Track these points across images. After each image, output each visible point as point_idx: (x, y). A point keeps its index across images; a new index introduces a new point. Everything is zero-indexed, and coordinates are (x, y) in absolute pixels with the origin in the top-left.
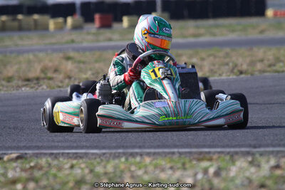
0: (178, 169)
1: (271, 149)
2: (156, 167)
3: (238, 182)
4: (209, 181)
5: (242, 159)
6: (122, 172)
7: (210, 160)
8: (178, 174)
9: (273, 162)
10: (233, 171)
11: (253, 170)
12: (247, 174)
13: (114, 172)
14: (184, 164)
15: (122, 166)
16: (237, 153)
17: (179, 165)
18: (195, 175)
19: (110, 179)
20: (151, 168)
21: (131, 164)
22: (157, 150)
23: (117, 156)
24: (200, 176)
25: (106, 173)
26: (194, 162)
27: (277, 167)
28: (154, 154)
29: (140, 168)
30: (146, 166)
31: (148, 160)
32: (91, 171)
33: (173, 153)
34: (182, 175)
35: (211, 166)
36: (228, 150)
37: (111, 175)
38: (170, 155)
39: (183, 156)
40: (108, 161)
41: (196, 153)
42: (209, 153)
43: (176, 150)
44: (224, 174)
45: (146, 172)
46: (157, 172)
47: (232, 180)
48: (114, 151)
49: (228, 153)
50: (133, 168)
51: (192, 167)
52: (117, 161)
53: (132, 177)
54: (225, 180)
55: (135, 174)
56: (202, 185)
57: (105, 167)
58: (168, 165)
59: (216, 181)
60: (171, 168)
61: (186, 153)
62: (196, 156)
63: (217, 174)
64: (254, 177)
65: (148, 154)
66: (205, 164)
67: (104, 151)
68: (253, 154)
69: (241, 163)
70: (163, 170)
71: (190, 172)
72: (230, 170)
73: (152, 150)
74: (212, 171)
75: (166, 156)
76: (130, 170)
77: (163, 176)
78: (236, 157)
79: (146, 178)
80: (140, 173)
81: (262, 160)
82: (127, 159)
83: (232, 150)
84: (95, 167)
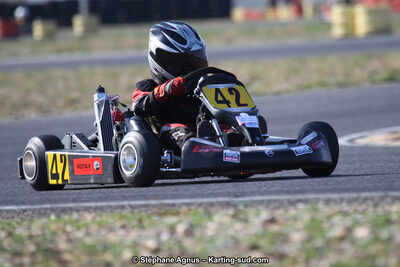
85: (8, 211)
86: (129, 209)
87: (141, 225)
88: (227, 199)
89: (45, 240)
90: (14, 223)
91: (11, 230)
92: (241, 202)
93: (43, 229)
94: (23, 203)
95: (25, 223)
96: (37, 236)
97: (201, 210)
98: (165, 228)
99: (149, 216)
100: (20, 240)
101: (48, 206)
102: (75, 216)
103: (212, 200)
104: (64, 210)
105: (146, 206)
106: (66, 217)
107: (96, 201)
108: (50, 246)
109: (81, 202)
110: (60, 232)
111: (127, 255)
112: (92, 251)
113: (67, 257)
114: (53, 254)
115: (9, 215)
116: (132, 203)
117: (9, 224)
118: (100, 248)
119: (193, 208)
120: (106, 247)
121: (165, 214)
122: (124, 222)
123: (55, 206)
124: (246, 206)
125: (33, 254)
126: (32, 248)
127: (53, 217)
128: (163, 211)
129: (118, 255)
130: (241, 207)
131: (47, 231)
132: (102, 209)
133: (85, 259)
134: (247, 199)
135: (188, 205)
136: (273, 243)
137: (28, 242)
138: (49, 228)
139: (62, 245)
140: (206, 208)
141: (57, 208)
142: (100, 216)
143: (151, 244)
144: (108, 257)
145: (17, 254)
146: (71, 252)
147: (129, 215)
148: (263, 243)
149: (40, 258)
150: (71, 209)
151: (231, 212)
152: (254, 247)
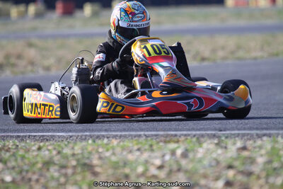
0: (145, 150)
1: (237, 132)
2: (123, 149)
3: (206, 162)
4: (177, 162)
5: (209, 142)
6: (90, 153)
7: (177, 142)
8: (146, 155)
9: (239, 144)
10: (201, 152)
11: (220, 151)
12: (214, 155)
13: (82, 153)
14: (151, 146)
15: (90, 148)
16: (202, 136)
17: (147, 147)
18: (163, 156)
19: (78, 160)
20: (118, 150)
21: (98, 146)
22: (123, 133)
23: (84, 139)
24: (167, 157)
25: (74, 155)
26: (161, 144)
27: (244, 148)
28: (121, 136)
29: (108, 150)
30: (113, 148)
31: (115, 142)
32: (59, 153)
33: (140, 136)
34: (150, 156)
35: (178, 147)
36: (194, 133)
37: (80, 156)
38: (136, 138)
39: (149, 138)
40: (75, 143)
41: (162, 136)
42: (176, 135)
43: (142, 133)
44: (191, 155)
45: (114, 154)
46: (125, 153)
47: (200, 161)
48: (80, 134)
49: (194, 136)
50: (100, 150)
51: (160, 149)
52: (84, 143)
53: (100, 158)
54: (192, 161)
55: (102, 155)
56: (170, 166)
57: (73, 148)
58: (136, 147)
59: (184, 162)
60: (139, 150)
61: (152, 135)
62: (163, 139)
63: (185, 155)
64: (221, 158)
65: (115, 137)
66: (172, 146)
67: (71, 134)
68: (219, 137)
69: (208, 145)
70: (131, 152)
71: (157, 154)
72: (197, 152)
73: (119, 133)
74: (179, 152)
75: (132, 139)
76: (98, 152)
77: (130, 157)
78: (202, 139)
79: (114, 159)
80: (108, 154)
81: (229, 142)
82: (94, 141)
83: (198, 132)
84: (63, 149)
85: (59, 137)
86: (144, 137)
87: (151, 148)
88: (213, 132)
89: (83, 157)
90: (63, 145)
91: (60, 149)
92: (224, 134)
93: (82, 149)
94: (70, 131)
95: (71, 145)
96: (78, 154)
97: (194, 139)
98: (168, 152)
99: (158, 143)
100: (66, 157)
101: (88, 134)
102: (106, 141)
103: (203, 132)
104: (98, 137)
105: (156, 135)
106: (99, 142)
107: (121, 131)
108: (87, 161)
109: (111, 131)
110: (94, 152)
111: (140, 169)
112: (116, 166)
113: (98, 169)
114: (88, 167)
115: (60, 140)
116: (146, 133)
117: (59, 146)
118: (121, 164)
119: (189, 138)
120: (125, 164)
121: (169, 142)
122: (140, 146)
123: (92, 134)
124: (227, 137)
125: (74, 167)
126: (74, 163)
127: (90, 142)
128: (168, 139)
129: (134, 169)
130: (223, 138)
131: (85, 151)
132: (125, 136)
133: (110, 171)
134: (228, 132)
135: (185, 135)
136: (243, 164)
137: (71, 158)
138: (86, 149)
139: (95, 162)
140: (198, 138)
141: (93, 135)
142: (123, 142)
143: (158, 162)
144: (127, 171)
145: (63, 167)
146: (101, 166)
147: (144, 142)
148: (237, 164)
149: (79, 169)
150: (103, 136)
151: (216, 141)
152: (230, 167)
